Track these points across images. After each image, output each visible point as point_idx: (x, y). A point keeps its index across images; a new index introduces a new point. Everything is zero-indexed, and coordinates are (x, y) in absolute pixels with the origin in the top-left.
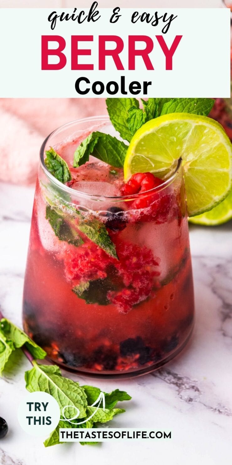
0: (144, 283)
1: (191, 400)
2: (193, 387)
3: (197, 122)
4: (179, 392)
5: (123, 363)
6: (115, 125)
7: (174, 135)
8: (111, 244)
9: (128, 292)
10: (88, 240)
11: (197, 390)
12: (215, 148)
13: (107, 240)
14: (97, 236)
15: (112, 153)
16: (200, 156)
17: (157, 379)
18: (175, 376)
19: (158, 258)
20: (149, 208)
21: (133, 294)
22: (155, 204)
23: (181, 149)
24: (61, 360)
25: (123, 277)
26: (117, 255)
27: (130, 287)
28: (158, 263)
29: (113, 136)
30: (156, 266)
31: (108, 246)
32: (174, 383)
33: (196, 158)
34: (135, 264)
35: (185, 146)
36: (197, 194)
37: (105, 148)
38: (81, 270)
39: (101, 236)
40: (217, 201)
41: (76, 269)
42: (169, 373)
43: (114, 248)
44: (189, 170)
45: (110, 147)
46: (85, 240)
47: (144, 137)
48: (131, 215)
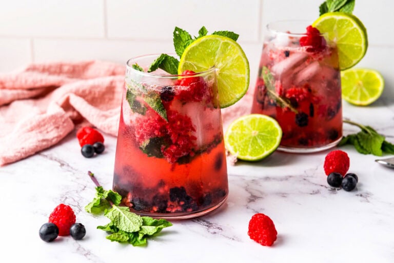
0: (186, 142)
1: (215, 233)
2: (218, 228)
3: (224, 40)
4: (208, 229)
5: (171, 205)
6: (178, 53)
7: (210, 49)
8: (163, 109)
9: (175, 147)
10: (150, 108)
11: (221, 229)
12: (236, 59)
13: (161, 106)
14: (155, 104)
15: (174, 67)
16: (227, 65)
17: (195, 223)
18: (207, 222)
19: (195, 126)
20: (189, 87)
21: (178, 148)
22: (193, 85)
23: (214, 59)
24: (131, 205)
25: (171, 135)
26: (167, 118)
27: (176, 144)
28: (195, 129)
29: (175, 58)
30: (194, 132)
31: (162, 111)
32: (206, 225)
33: (224, 66)
34: (179, 126)
35: (216, 57)
36: (225, 92)
37: (170, 63)
38: (145, 130)
39: (158, 103)
40: (238, 97)
41: (142, 130)
42: (204, 221)
43: (165, 112)
44: (220, 74)
45: (173, 64)
46: (148, 108)
47: (191, 49)
48: (177, 90)
